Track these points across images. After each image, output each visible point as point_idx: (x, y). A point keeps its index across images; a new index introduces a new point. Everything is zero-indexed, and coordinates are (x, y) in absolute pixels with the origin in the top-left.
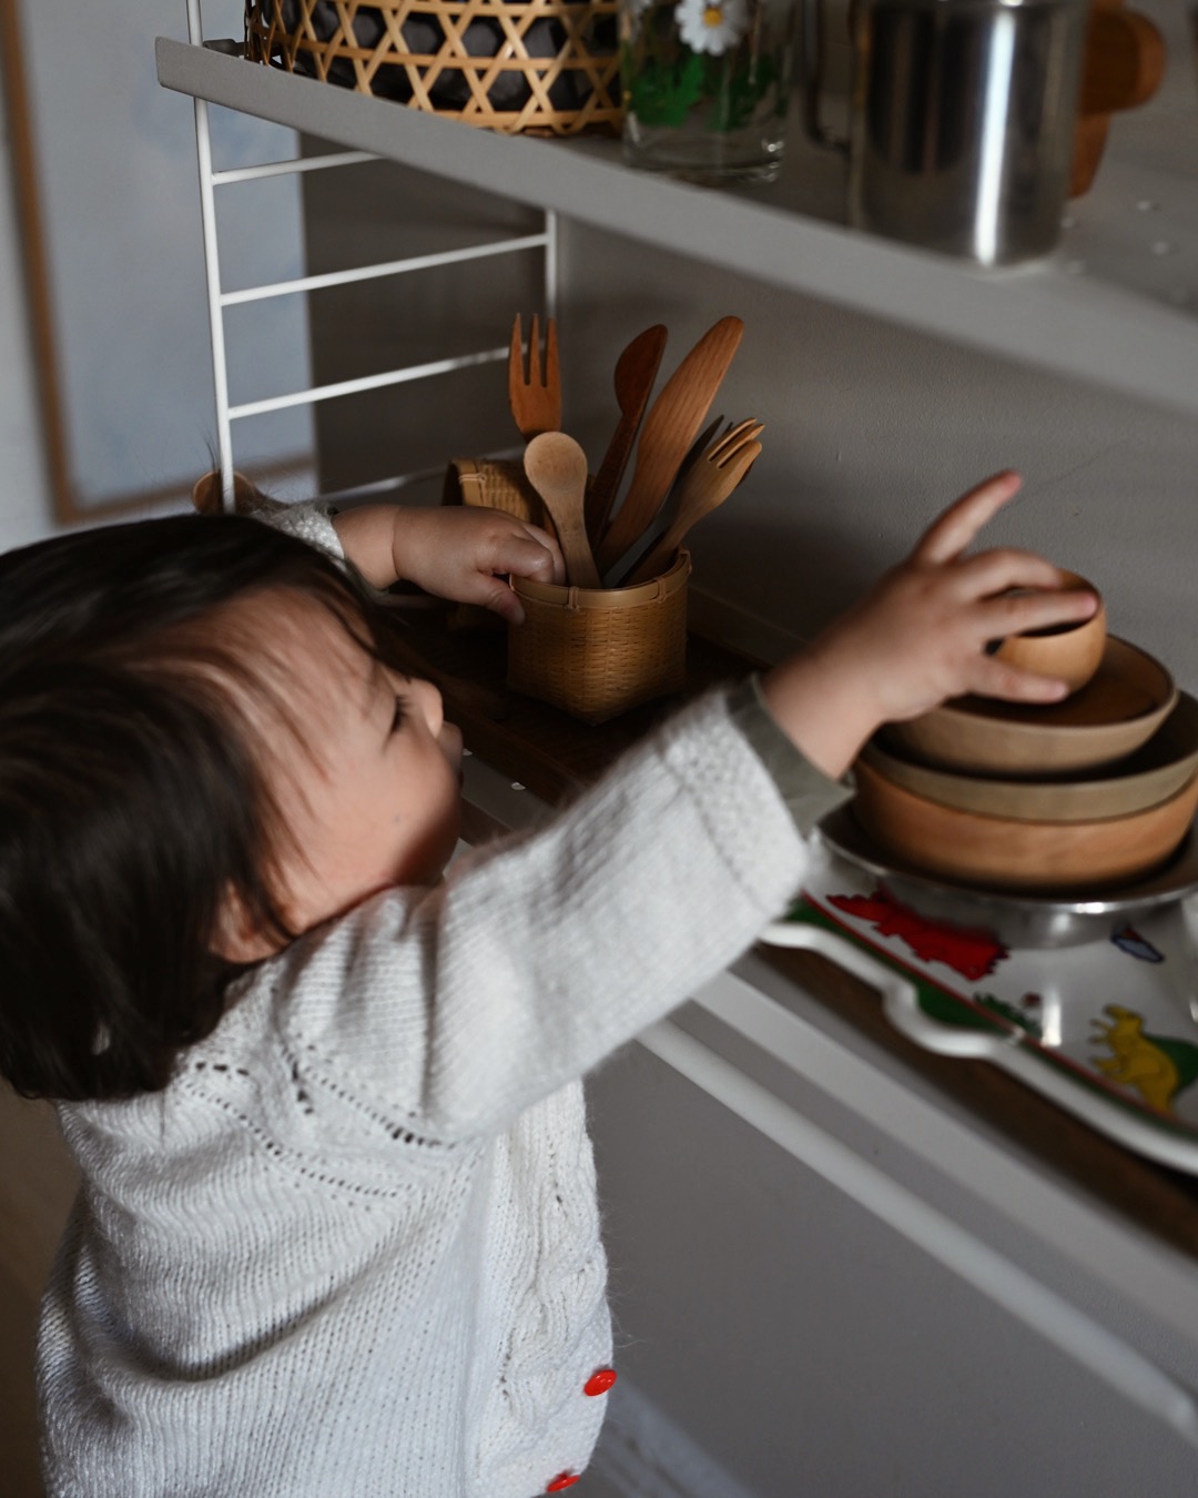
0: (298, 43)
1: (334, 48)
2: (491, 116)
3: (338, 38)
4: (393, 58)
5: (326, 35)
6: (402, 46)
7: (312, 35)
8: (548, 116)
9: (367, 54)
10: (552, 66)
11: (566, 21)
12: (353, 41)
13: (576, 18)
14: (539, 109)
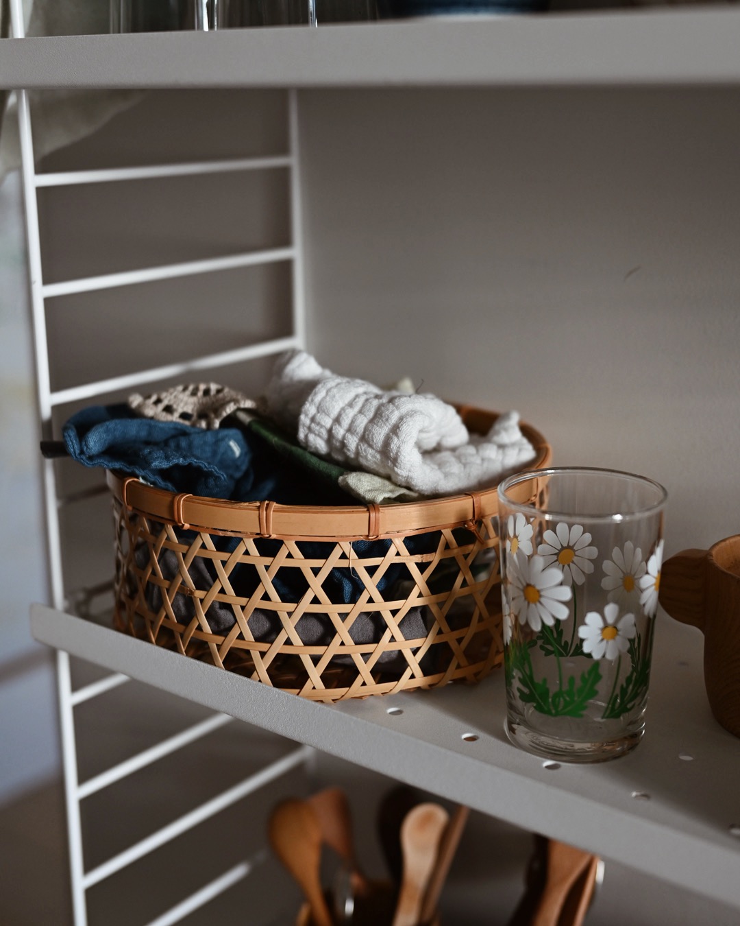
0: (192, 632)
1: (231, 641)
2: (374, 687)
3: (235, 633)
4: (289, 650)
5: (222, 630)
6: (297, 640)
7: (207, 628)
8: (420, 680)
9: (264, 647)
10: (424, 644)
11: (434, 609)
12: (249, 636)
13: (440, 605)
14: (413, 677)
